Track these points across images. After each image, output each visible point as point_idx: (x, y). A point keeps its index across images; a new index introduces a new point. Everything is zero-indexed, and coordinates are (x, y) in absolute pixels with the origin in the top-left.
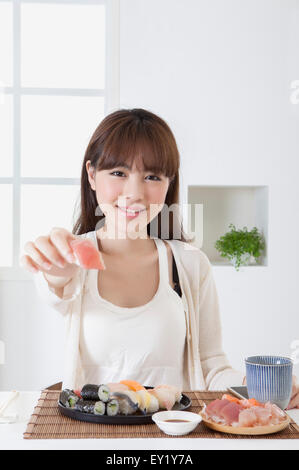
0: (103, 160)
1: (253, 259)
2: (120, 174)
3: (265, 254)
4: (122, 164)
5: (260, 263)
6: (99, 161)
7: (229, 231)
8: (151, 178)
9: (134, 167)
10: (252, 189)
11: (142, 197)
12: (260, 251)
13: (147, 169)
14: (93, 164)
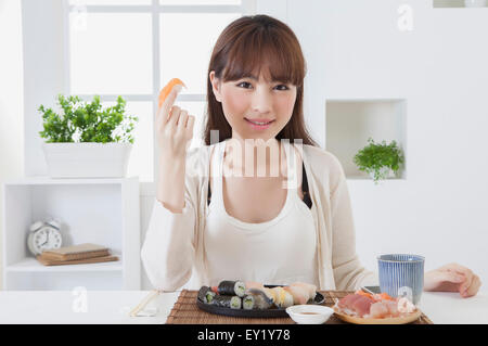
0: (228, 71)
1: (391, 173)
2: (247, 85)
3: (404, 167)
4: (249, 75)
5: (399, 176)
6: (224, 72)
7: (368, 144)
8: (279, 88)
9: (261, 77)
10: (392, 103)
11: (271, 109)
12: (399, 164)
13: (274, 79)
14: (218, 75)
